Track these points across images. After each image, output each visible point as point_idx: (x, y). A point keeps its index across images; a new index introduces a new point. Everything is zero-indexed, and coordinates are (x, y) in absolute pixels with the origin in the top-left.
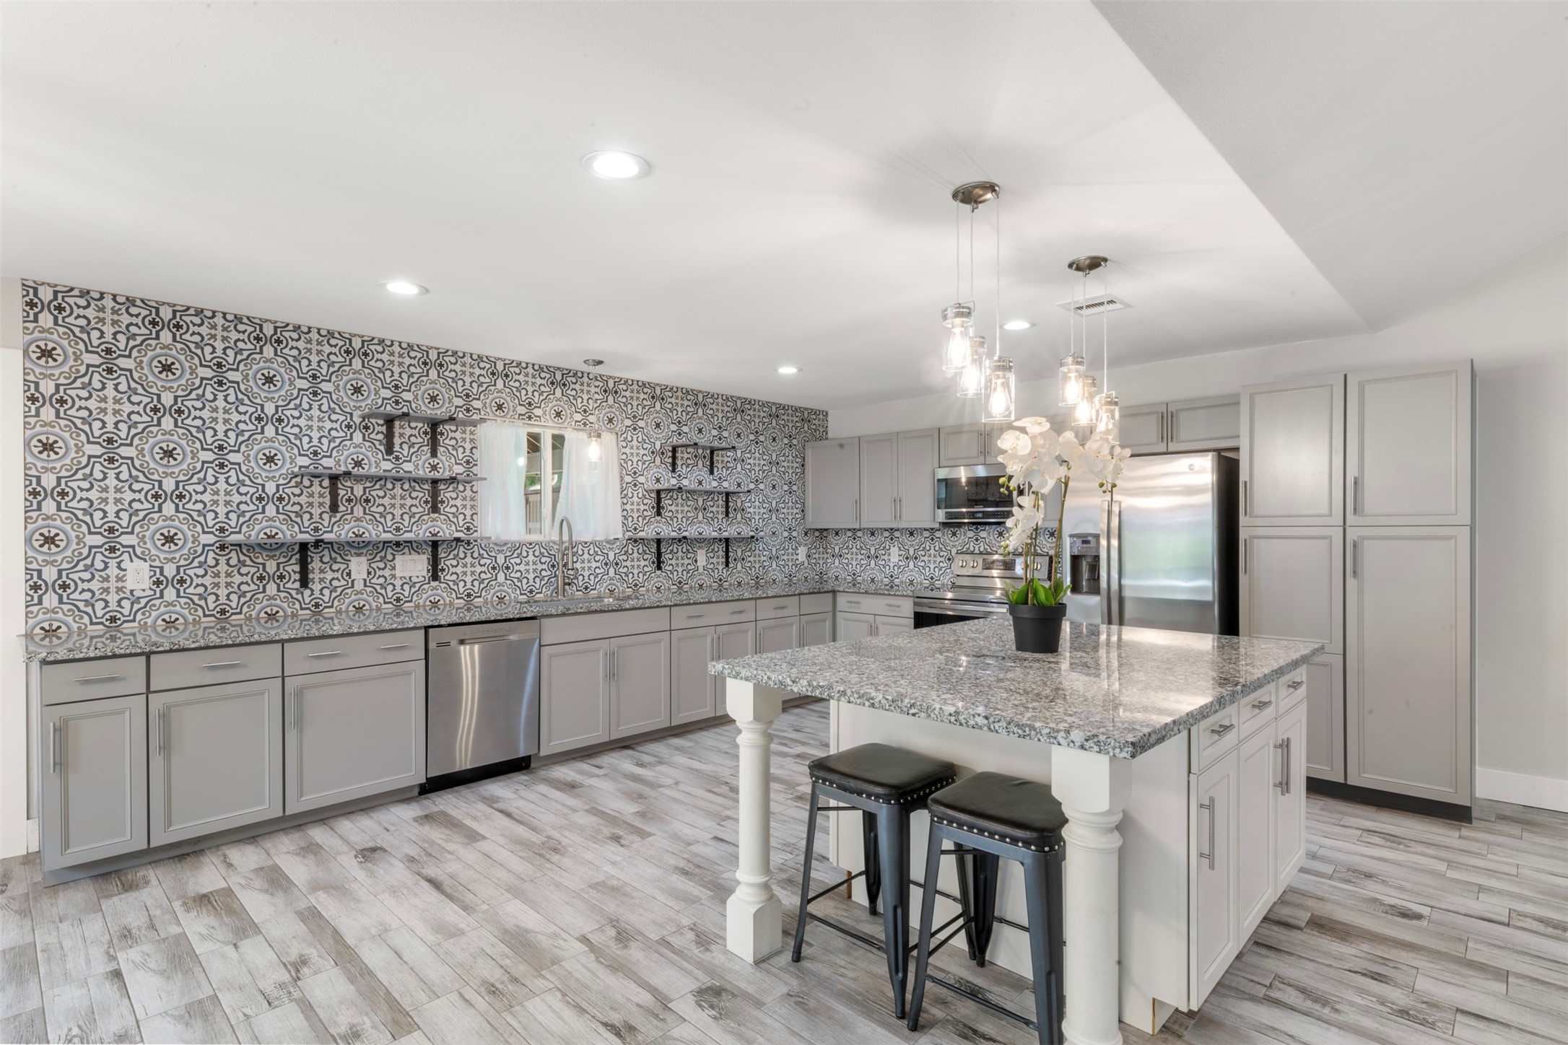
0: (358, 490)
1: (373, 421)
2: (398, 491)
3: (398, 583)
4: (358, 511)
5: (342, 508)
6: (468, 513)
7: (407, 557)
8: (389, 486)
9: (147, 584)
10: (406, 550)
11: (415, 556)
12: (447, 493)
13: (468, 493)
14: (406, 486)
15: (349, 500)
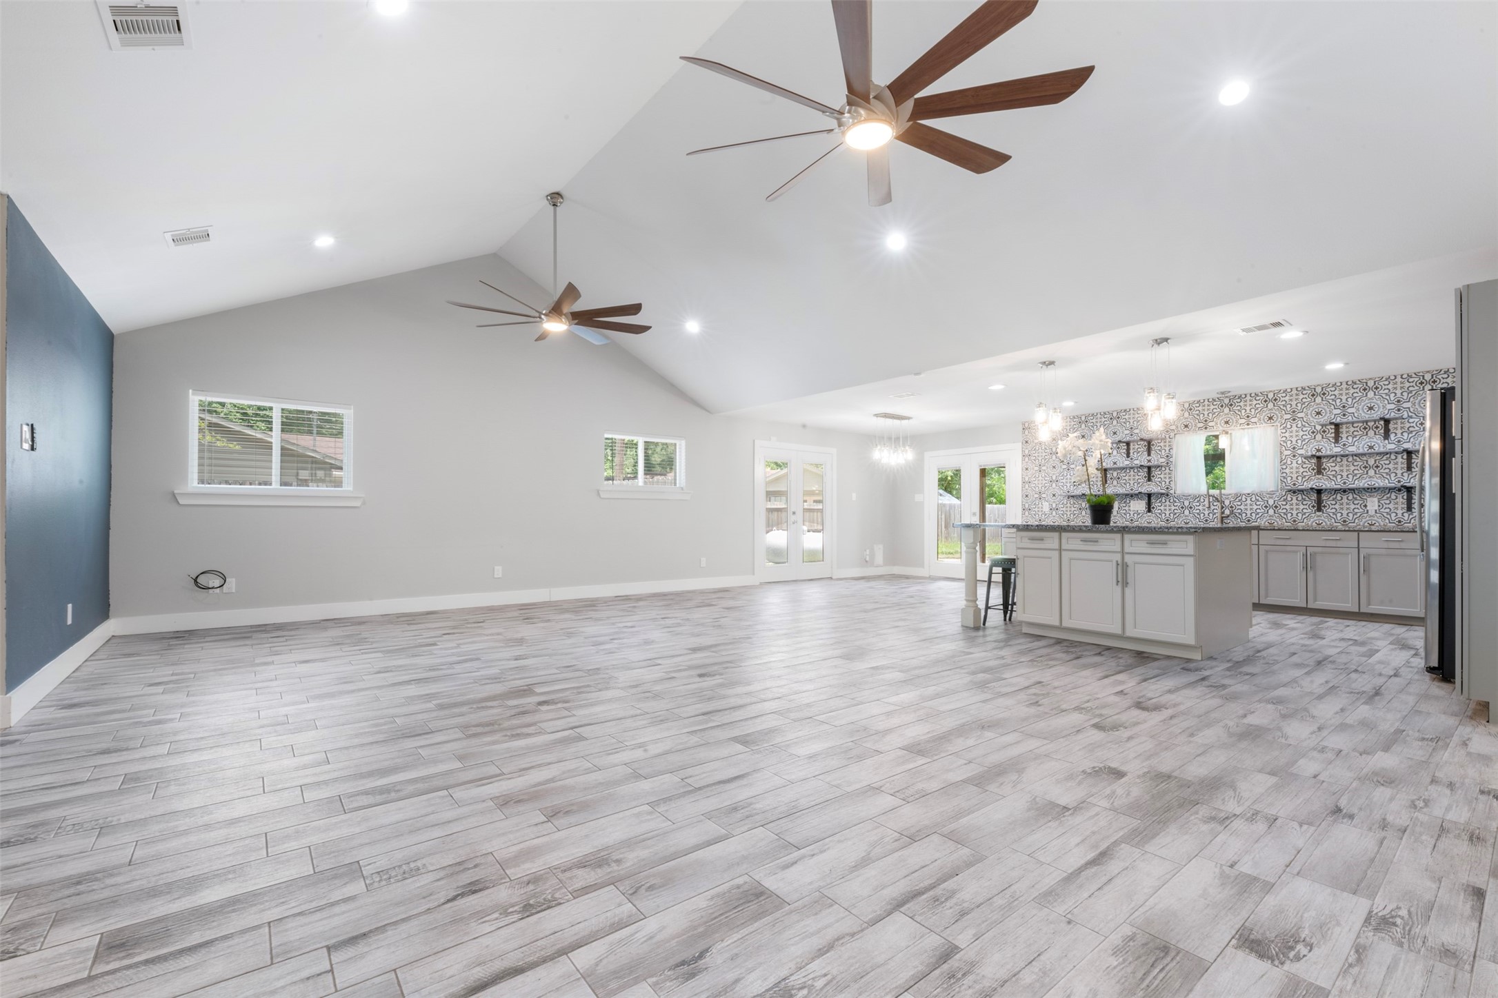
0: (1115, 474)
1: (1121, 445)
2: (1132, 473)
3: (1132, 513)
4: (1115, 482)
5: (1108, 482)
6: (1167, 481)
7: (1136, 502)
8: (1128, 471)
9: (1048, 509)
10: (1136, 499)
11: (1140, 501)
12: (1155, 472)
13: (1167, 471)
14: (1136, 471)
15: (1111, 479)
